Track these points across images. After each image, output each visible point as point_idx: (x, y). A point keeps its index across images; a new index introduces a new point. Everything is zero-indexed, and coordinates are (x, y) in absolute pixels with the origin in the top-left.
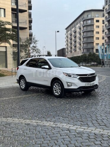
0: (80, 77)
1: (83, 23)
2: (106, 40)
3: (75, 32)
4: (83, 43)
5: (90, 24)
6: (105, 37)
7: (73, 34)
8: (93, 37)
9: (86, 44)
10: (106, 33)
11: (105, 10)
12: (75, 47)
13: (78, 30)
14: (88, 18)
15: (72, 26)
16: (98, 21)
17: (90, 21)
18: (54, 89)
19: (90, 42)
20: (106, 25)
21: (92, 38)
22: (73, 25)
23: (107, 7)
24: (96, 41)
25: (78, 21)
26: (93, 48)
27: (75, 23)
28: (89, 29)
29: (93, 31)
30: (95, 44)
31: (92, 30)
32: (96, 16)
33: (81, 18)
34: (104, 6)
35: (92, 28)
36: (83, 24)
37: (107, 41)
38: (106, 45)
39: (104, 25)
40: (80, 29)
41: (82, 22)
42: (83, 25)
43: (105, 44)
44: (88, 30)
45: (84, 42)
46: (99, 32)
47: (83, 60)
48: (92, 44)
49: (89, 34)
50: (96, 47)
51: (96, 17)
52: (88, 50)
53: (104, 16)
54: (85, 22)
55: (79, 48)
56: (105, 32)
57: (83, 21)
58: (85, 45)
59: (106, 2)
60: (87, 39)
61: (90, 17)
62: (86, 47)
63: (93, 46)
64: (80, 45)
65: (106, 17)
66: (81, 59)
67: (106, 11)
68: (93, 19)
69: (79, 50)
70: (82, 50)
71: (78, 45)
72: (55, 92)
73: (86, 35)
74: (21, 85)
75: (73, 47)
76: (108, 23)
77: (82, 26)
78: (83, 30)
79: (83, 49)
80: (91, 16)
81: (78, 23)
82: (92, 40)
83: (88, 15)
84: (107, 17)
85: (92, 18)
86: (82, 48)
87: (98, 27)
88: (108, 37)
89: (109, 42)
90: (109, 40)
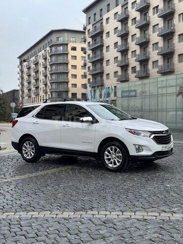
0: (155, 136)
1: (51, 50)
2: (89, 79)
3: (37, 64)
4: (51, 83)
5: (62, 52)
6: (87, 75)
7: (33, 66)
8: (67, 73)
9: (57, 84)
10: (89, 67)
11: (87, 31)
12: (37, 88)
13: (41, 61)
14: (58, 43)
15: (30, 54)
16: (74, 49)
17: (61, 48)
18: (106, 157)
19: (62, 81)
20: (89, 55)
21: (66, 75)
22: (33, 51)
23: (90, 27)
24: (72, 81)
25: (41, 45)
26: (67, 92)
27: (37, 49)
28: (61, 60)
29: (67, 64)
30: (70, 85)
31: (66, 62)
32: (72, 40)
33: (46, 41)
34: (85, 25)
35: (66, 58)
36: (49, 51)
37: (91, 81)
39: (86, 55)
40: (45, 59)
41: (48, 49)
42: (51, 53)
43: (88, 85)
44: (58, 62)
45: (52, 81)
46: (76, 66)
48: (66, 85)
49: (61, 69)
50: (72, 90)
51: (71, 42)
52: (59, 93)
53: (85, 41)
54: (53, 49)
55: (44, 91)
56: (87, 67)
57: (50, 47)
58: (54, 86)
59: (88, 19)
60: (57, 76)
61: (61, 40)
62: (55, 89)
63: (68, 88)
64: (46, 85)
65: (89, 43)
67: (89, 34)
68: (67, 44)
69: (44, 94)
70: (49, 93)
71: (41, 86)
72: (107, 162)
73: (55, 70)
74: (24, 152)
75: (33, 89)
76: (92, 52)
77: (48, 55)
78: (51, 62)
79: (51, 92)
80: (64, 40)
81: (42, 49)
82: (66, 78)
83: (58, 38)
84: (91, 43)
85: (65, 43)
86: (48, 90)
87: (75, 57)
88: (93, 75)
89: (95, 83)
90: (95, 79)
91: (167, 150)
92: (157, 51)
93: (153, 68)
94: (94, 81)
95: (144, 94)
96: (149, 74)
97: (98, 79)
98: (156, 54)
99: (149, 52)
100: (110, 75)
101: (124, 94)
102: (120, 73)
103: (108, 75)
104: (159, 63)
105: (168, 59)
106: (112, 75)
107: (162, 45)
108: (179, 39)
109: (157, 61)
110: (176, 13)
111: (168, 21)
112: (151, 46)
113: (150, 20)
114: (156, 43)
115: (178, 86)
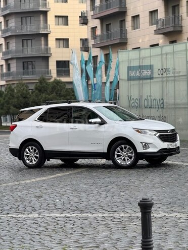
0: (160, 135)
2: (94, 29)
4: (6, 38)
6: (89, 18)
24: (55, 31)
26: (46, 59)
30: (52, 42)
37: (98, 32)
38: (94, 46)
43: (91, 43)
45: (9, 34)
47: (15, 106)
50: (57, 54)
52: (27, 62)
58: (13, 45)
62: (17, 51)
63: (47, 49)
66: (8, 103)
74: (26, 158)
79: (7, 60)
88: (102, 19)
89: (109, 37)
90: (108, 29)
91: (172, 147)
94: (105, 32)
95: (165, 75)
97: (115, 28)
100: (141, 19)
101: (133, 74)
102: (161, 15)
103: (136, 18)
106: (144, 19)
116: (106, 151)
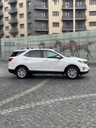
74: (18, 74)
92: (8, 22)
93: (6, 30)
95: (19, 45)
96: (4, 33)
98: (8, 23)
99: (3, 22)
104: (9, 28)
105: (14, 26)
107: (11, 19)
108: (20, 16)
109: (8, 27)
110: (17, 3)
111: (13, 6)
112: (4, 18)
113: (3, 5)
114: (7, 17)
115: (40, 41)
116: (64, 71)
